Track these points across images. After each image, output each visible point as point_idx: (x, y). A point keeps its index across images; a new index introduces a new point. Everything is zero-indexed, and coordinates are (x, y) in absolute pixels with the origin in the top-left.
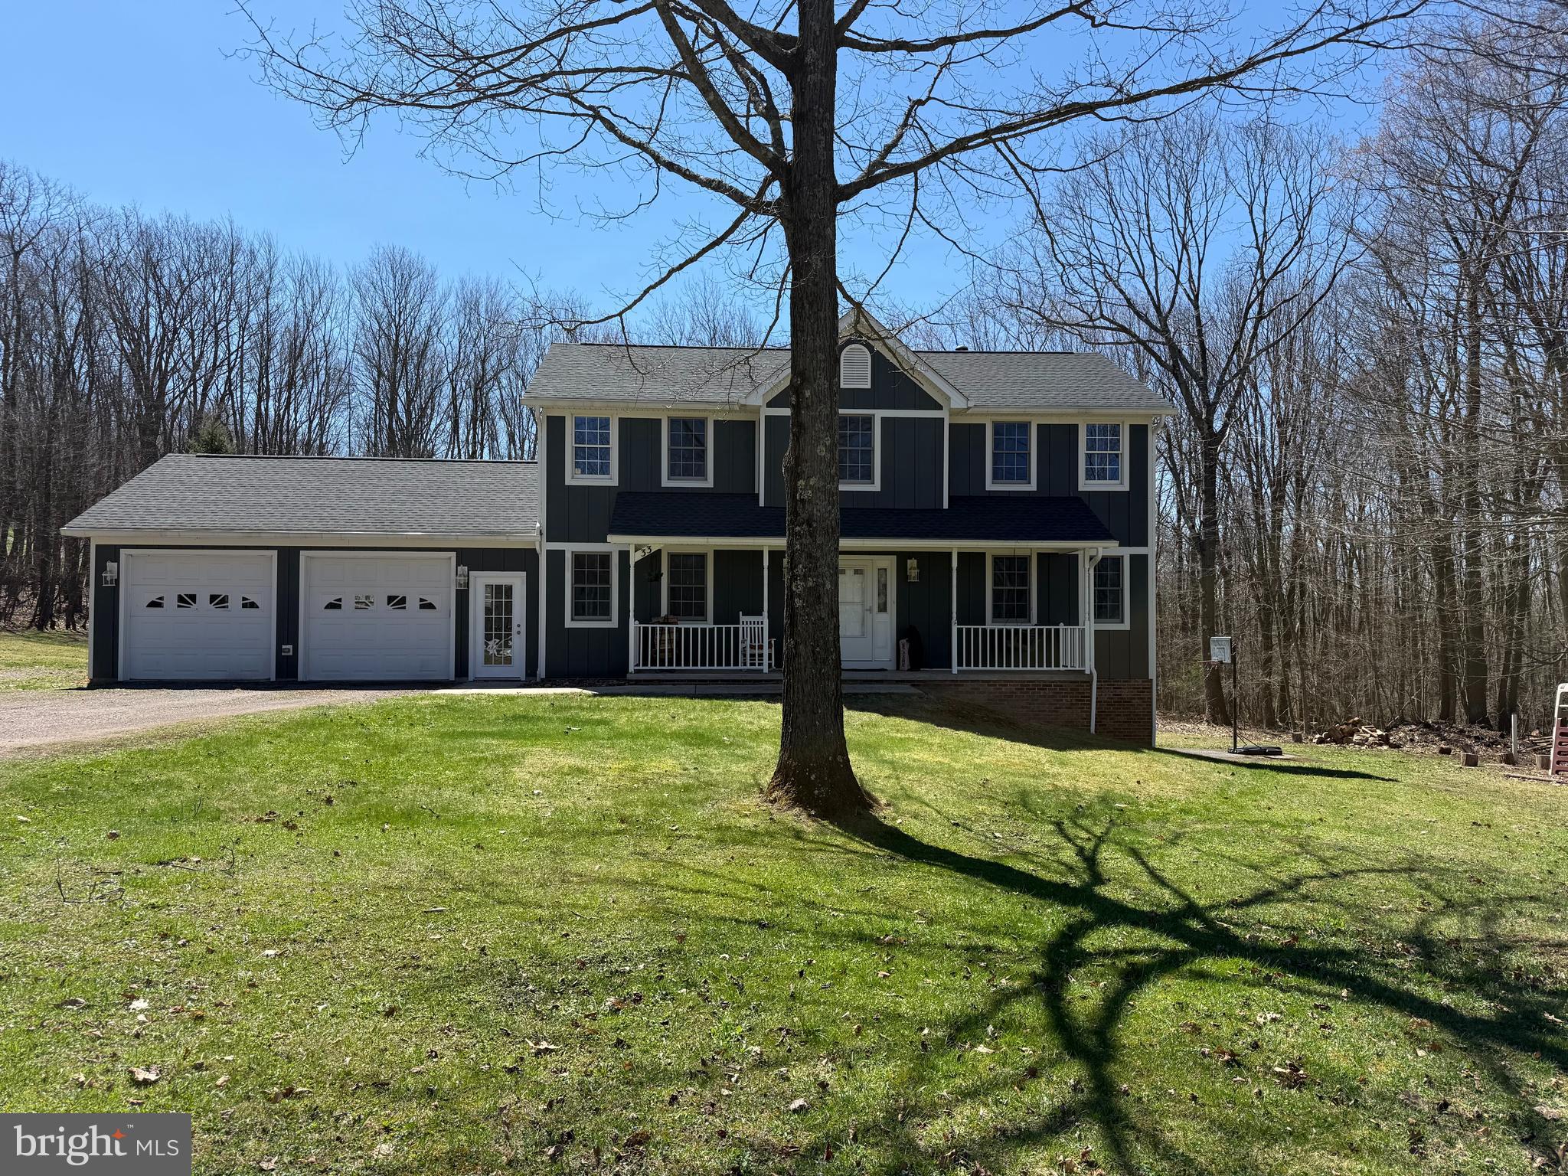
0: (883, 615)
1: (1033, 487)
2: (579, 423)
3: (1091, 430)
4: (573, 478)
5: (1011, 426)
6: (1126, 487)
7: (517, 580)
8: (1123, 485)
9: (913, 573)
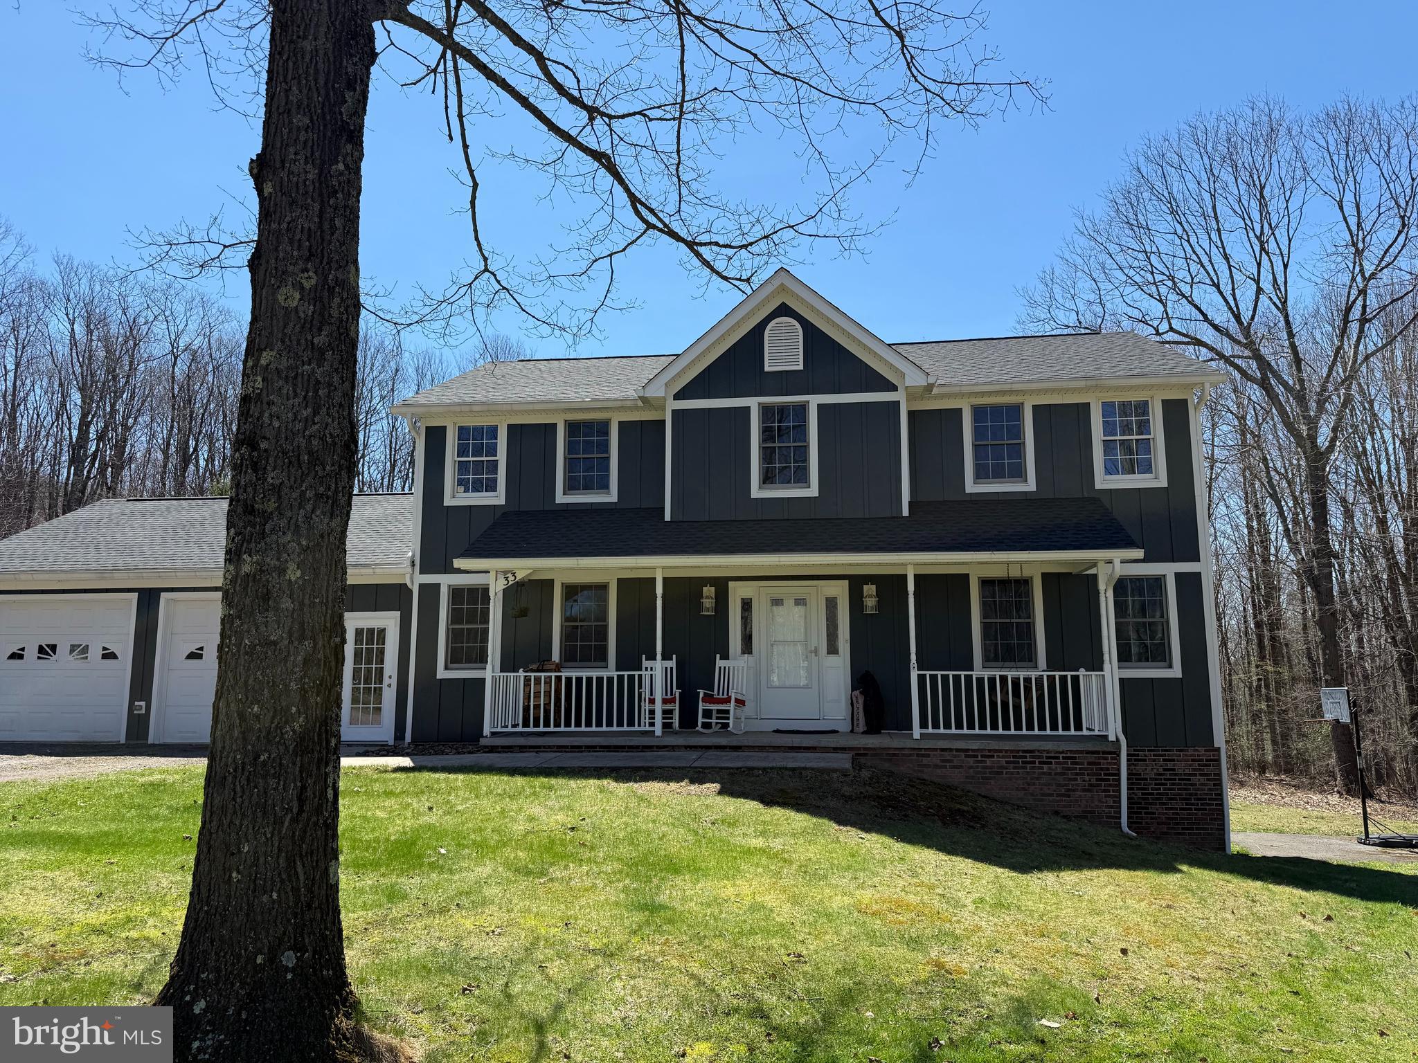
0: (833, 657)
1: (1030, 486)
2: (463, 432)
3: (1108, 408)
4: (454, 497)
5: (996, 411)
6: (1163, 483)
7: (389, 621)
8: (1158, 479)
9: (870, 603)
